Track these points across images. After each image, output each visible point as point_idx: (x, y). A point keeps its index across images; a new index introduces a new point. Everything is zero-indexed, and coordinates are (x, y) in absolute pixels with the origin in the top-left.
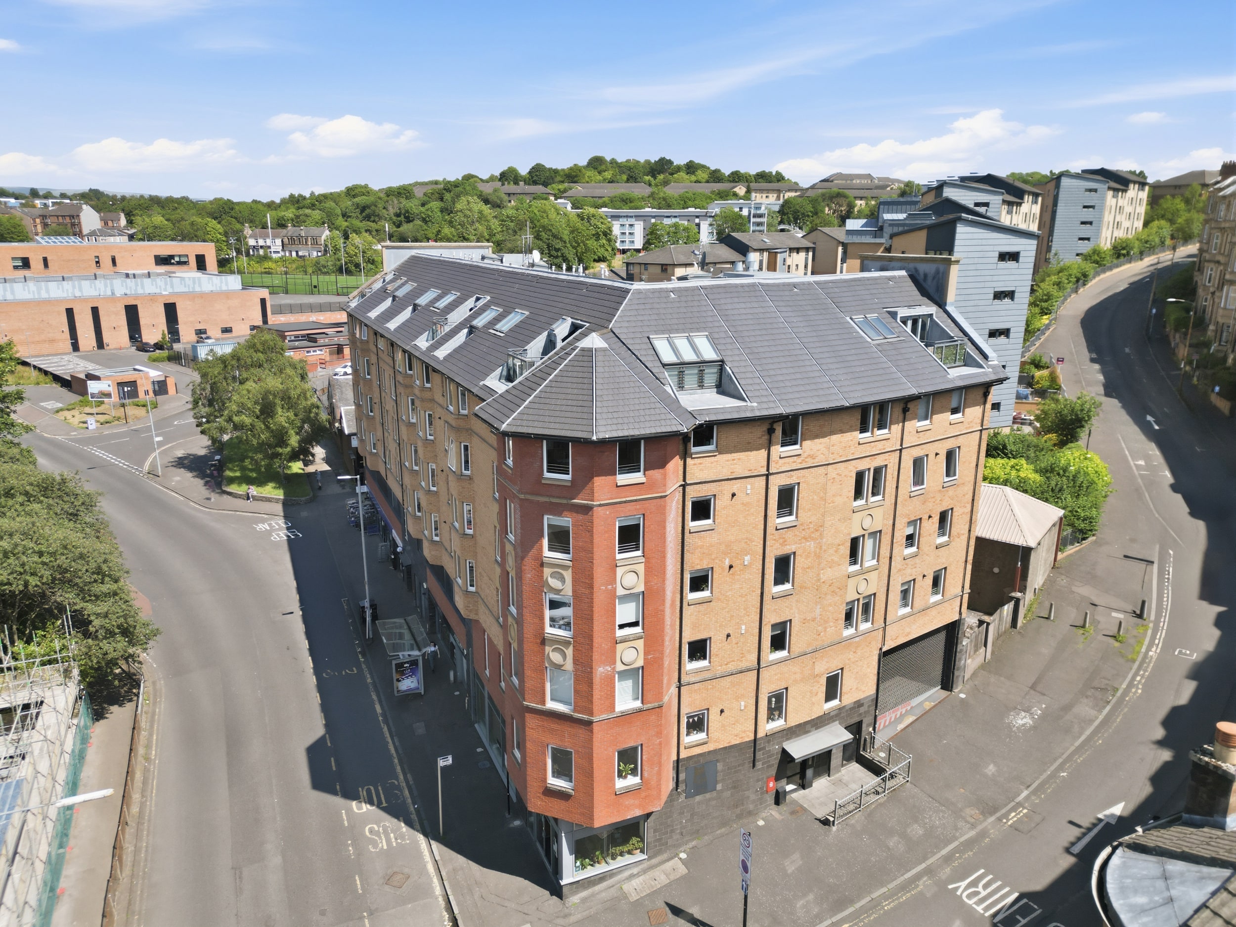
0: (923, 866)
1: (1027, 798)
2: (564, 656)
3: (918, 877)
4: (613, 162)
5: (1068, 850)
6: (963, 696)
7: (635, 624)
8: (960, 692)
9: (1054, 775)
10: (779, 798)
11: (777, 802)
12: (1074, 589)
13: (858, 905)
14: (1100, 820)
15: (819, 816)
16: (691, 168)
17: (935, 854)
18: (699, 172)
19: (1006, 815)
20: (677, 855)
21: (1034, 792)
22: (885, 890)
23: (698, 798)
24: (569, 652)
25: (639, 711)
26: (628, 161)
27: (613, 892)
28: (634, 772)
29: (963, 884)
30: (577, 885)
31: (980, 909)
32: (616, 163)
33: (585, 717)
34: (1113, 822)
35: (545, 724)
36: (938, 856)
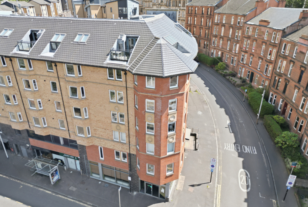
0: (217, 148)
1: (216, 127)
3: (219, 151)
5: (230, 133)
9: (214, 121)
14: (228, 125)
15: (193, 149)
19: (217, 132)
21: (215, 125)
22: (217, 156)
27: (176, 192)
29: (225, 147)
31: (232, 150)
33: (178, 152)
34: (230, 124)
35: (167, 160)
36: (217, 145)
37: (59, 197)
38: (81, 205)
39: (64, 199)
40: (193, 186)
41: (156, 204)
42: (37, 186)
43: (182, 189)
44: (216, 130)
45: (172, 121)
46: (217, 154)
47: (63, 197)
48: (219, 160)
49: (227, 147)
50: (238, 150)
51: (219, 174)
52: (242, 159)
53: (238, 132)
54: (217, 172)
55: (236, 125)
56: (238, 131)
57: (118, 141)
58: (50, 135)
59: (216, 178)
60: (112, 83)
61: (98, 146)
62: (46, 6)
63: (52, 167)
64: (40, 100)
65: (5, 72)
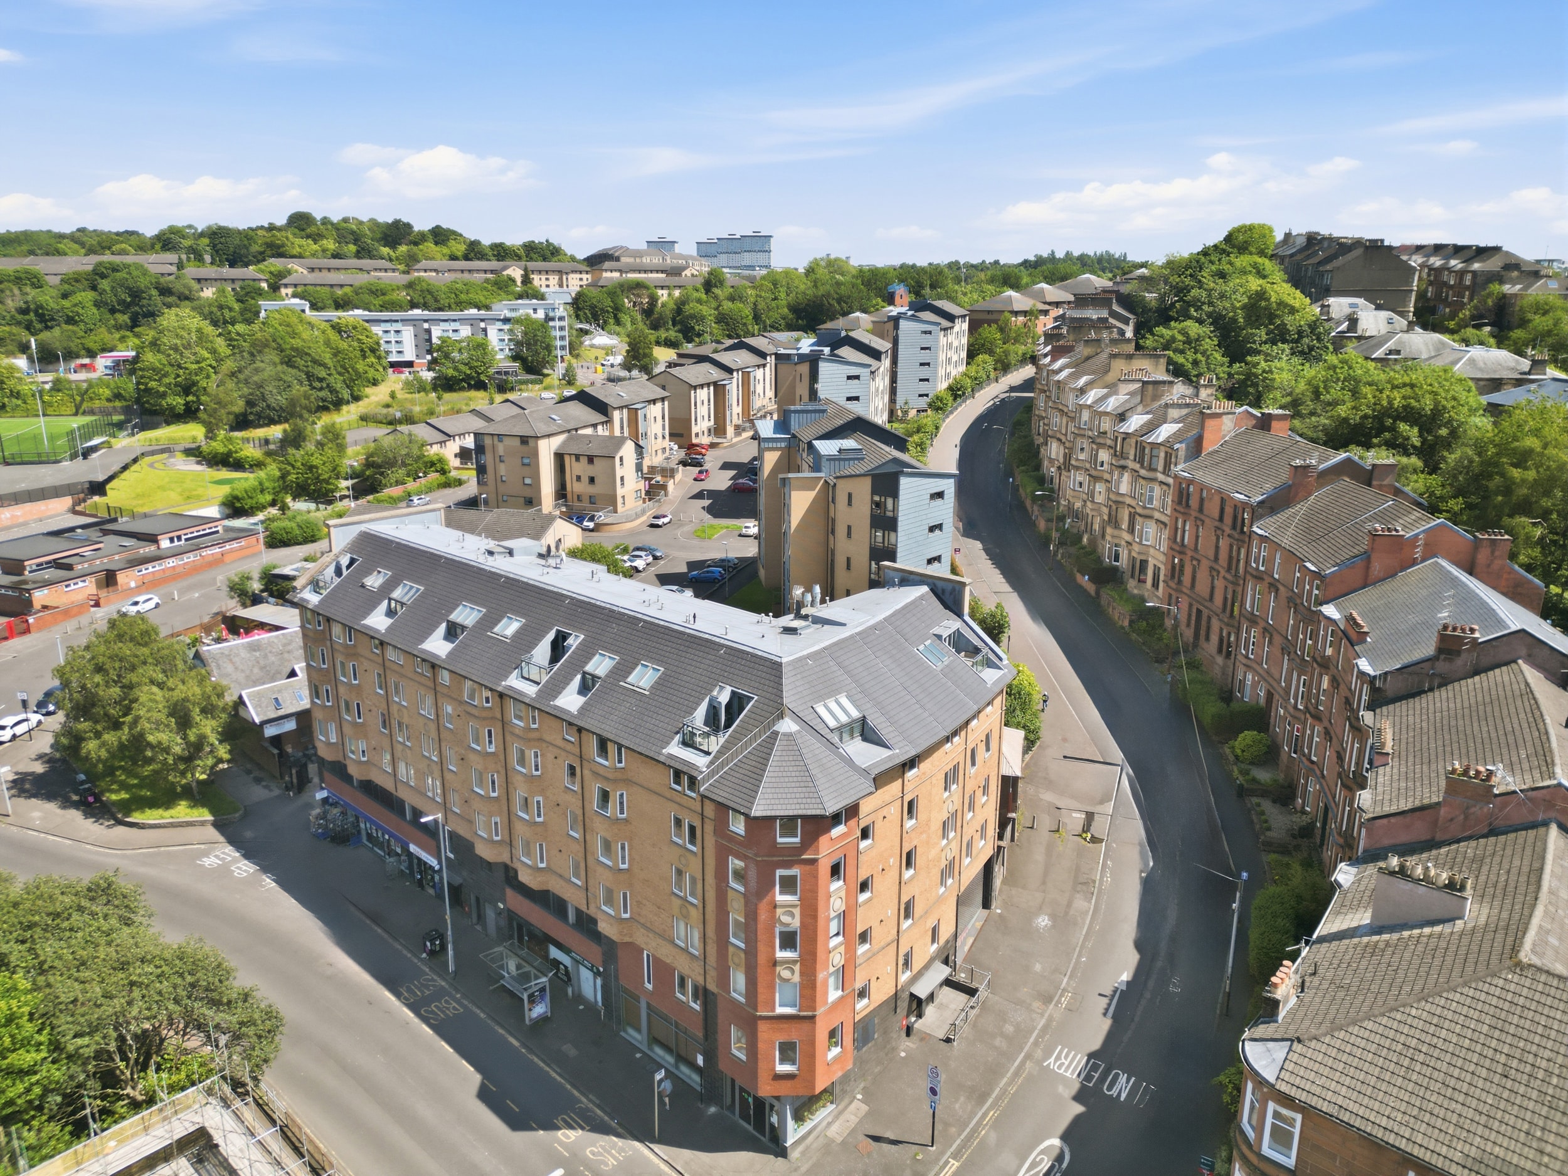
0: (1023, 1054)
1: (1068, 983)
2: (793, 972)
3: (1023, 1063)
4: (325, 221)
5: (1105, 1014)
6: (999, 911)
7: (838, 934)
8: (996, 908)
9: (1078, 962)
10: (909, 1031)
11: (908, 1034)
12: (1042, 796)
13: (994, 1096)
14: (1117, 988)
15: (941, 1037)
16: (440, 235)
17: (1026, 1043)
18: (452, 243)
19: (1059, 1002)
20: (855, 1097)
21: (1070, 978)
22: (1005, 1080)
23: (864, 1049)
24: (797, 968)
25: (842, 997)
26: (345, 220)
27: (821, 1141)
28: (836, 1044)
29: (1052, 1060)
30: (797, 1143)
31: (1068, 1074)
32: (332, 224)
33: (810, 1013)
34: (1124, 988)
35: (775, 1026)
36: (1029, 1044)
37: (532, 1061)
38: (573, 1095)
39: (541, 1069)
40: (876, 1139)
41: (751, 1154)
42: (493, 1019)
43: (839, 1139)
44: (1062, 996)
45: (788, 925)
46: (1009, 1075)
47: (542, 1064)
48: (1004, 1091)
49: (1058, 1058)
50: (1088, 1078)
51: (974, 1130)
52: (1079, 1109)
53: (1133, 1020)
54: (971, 1126)
55: (1148, 995)
56: (1136, 1019)
57: (682, 945)
58: (548, 891)
59: (958, 1142)
60: (678, 799)
61: (642, 950)
62: (712, 388)
63: (537, 978)
64: (540, 799)
65: (485, 719)
